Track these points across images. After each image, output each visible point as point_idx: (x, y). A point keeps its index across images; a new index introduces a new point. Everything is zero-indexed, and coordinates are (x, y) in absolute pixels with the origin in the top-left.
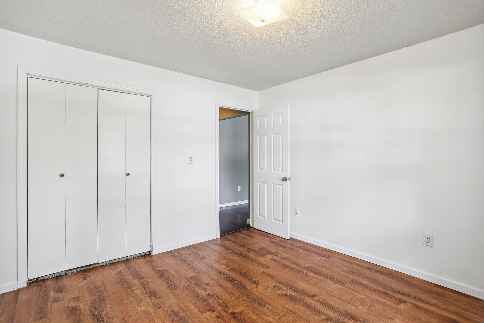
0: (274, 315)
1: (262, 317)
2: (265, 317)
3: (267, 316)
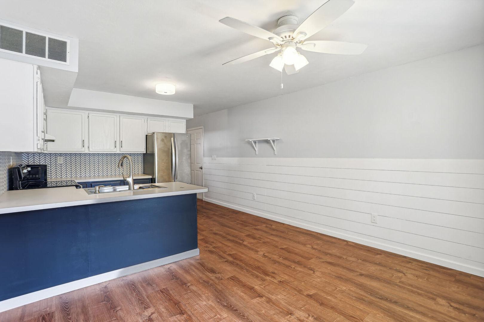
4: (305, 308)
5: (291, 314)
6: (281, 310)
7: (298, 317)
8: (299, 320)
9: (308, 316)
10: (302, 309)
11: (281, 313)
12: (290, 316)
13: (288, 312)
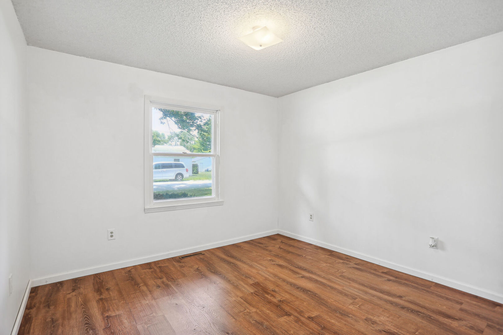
0: (250, 313)
1: (260, 311)
2: (258, 311)
3: (256, 312)
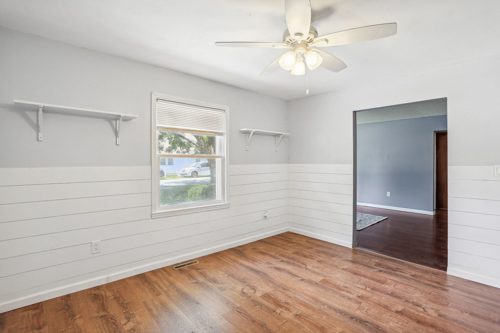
4: (282, 322)
5: (297, 315)
6: (307, 319)
7: (290, 312)
8: (289, 310)
9: (281, 313)
10: (285, 320)
11: (307, 315)
12: (298, 314)
13: (300, 317)
